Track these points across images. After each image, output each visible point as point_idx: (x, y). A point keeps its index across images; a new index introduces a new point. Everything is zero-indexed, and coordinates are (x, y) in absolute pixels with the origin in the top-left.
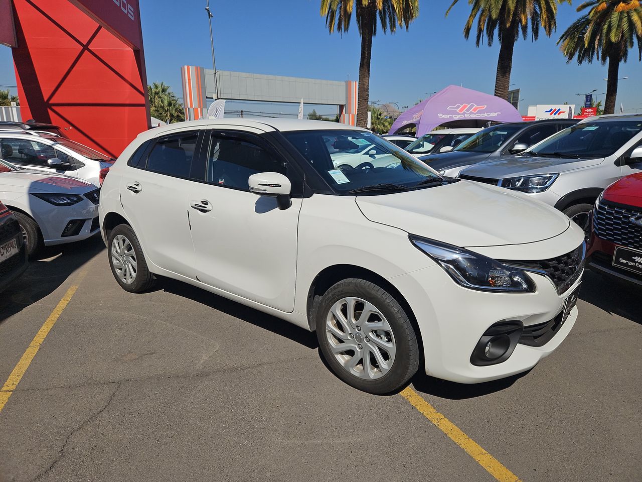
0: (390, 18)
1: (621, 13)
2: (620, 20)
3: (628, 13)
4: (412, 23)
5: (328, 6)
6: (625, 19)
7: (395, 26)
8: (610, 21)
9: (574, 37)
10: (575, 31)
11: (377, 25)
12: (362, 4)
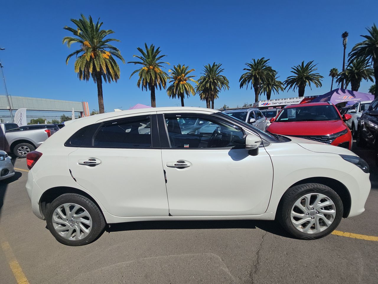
0: (108, 77)
1: (182, 84)
2: (182, 86)
3: (184, 84)
4: (118, 80)
5: (79, 69)
6: (183, 86)
7: (110, 81)
8: (180, 87)
9: (171, 91)
10: (170, 89)
11: (102, 79)
12: (97, 71)
